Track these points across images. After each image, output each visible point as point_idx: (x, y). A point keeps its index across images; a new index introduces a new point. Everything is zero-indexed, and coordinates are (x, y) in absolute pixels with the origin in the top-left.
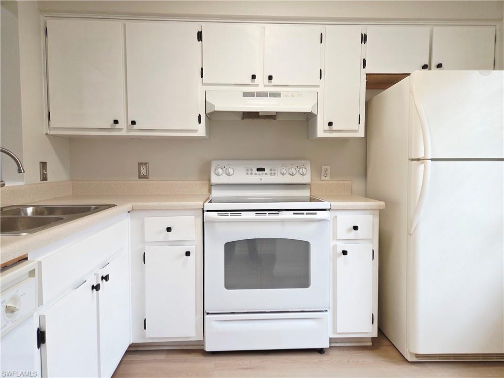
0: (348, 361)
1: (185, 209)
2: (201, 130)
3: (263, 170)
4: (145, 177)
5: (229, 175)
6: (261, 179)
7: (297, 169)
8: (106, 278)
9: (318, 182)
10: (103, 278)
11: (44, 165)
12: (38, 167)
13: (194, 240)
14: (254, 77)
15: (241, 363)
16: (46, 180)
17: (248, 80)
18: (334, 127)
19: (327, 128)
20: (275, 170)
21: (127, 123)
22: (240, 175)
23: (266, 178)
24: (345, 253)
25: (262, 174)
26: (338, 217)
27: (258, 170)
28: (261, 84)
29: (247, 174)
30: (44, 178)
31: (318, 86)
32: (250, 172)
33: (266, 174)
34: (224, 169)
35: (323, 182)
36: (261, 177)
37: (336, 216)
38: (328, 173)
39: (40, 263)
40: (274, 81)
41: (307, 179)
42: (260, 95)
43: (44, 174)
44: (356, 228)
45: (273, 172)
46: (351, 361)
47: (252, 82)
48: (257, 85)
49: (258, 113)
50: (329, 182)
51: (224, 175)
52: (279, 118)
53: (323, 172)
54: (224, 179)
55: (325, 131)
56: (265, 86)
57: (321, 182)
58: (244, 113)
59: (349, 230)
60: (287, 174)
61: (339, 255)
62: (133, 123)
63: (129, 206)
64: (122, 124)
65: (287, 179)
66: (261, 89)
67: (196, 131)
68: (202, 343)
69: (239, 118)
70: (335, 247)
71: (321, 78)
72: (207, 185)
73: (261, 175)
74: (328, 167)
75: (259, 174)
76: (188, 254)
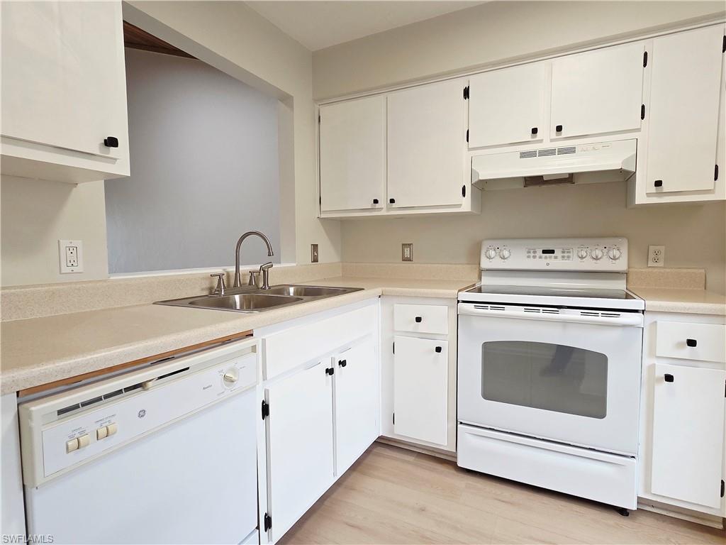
0: (668, 539)
1: (438, 298)
2: (466, 205)
3: (552, 252)
4: (409, 260)
5: (503, 258)
6: (548, 264)
7: (605, 250)
8: (343, 363)
9: (643, 270)
10: (340, 363)
11: (315, 247)
12: (309, 249)
13: (447, 335)
14: (535, 131)
15: (499, 493)
16: (317, 261)
17: (528, 136)
18: (665, 188)
19: (653, 189)
20: (570, 252)
21: (387, 201)
22: (518, 258)
23: (554, 263)
24: (669, 378)
25: (550, 257)
26: (659, 322)
27: (544, 252)
28: (547, 138)
29: (529, 257)
30: (315, 260)
31: (638, 130)
32: (532, 254)
33: (556, 258)
34: (498, 251)
35: (650, 270)
36: (548, 261)
37: (656, 322)
38: (662, 256)
39: (264, 341)
40: (564, 133)
41: (621, 265)
42: (544, 153)
43: (314, 256)
44: (692, 343)
45: (566, 255)
46: (673, 541)
47: (532, 137)
48: (541, 141)
49: (542, 177)
50: (662, 270)
51: (498, 258)
52: (579, 182)
53: (651, 255)
54: (497, 264)
55: (649, 195)
56: (552, 140)
57: (647, 270)
58: (525, 178)
59: (679, 345)
60: (588, 257)
61: (658, 380)
62: (392, 201)
63: (379, 291)
64: (383, 203)
65: (589, 265)
66: (547, 145)
67: (460, 206)
68: (455, 455)
69: (520, 186)
70: (652, 367)
71: (643, 118)
72: (477, 270)
73: (548, 259)
74: (662, 249)
75: (546, 258)
76: (438, 350)
